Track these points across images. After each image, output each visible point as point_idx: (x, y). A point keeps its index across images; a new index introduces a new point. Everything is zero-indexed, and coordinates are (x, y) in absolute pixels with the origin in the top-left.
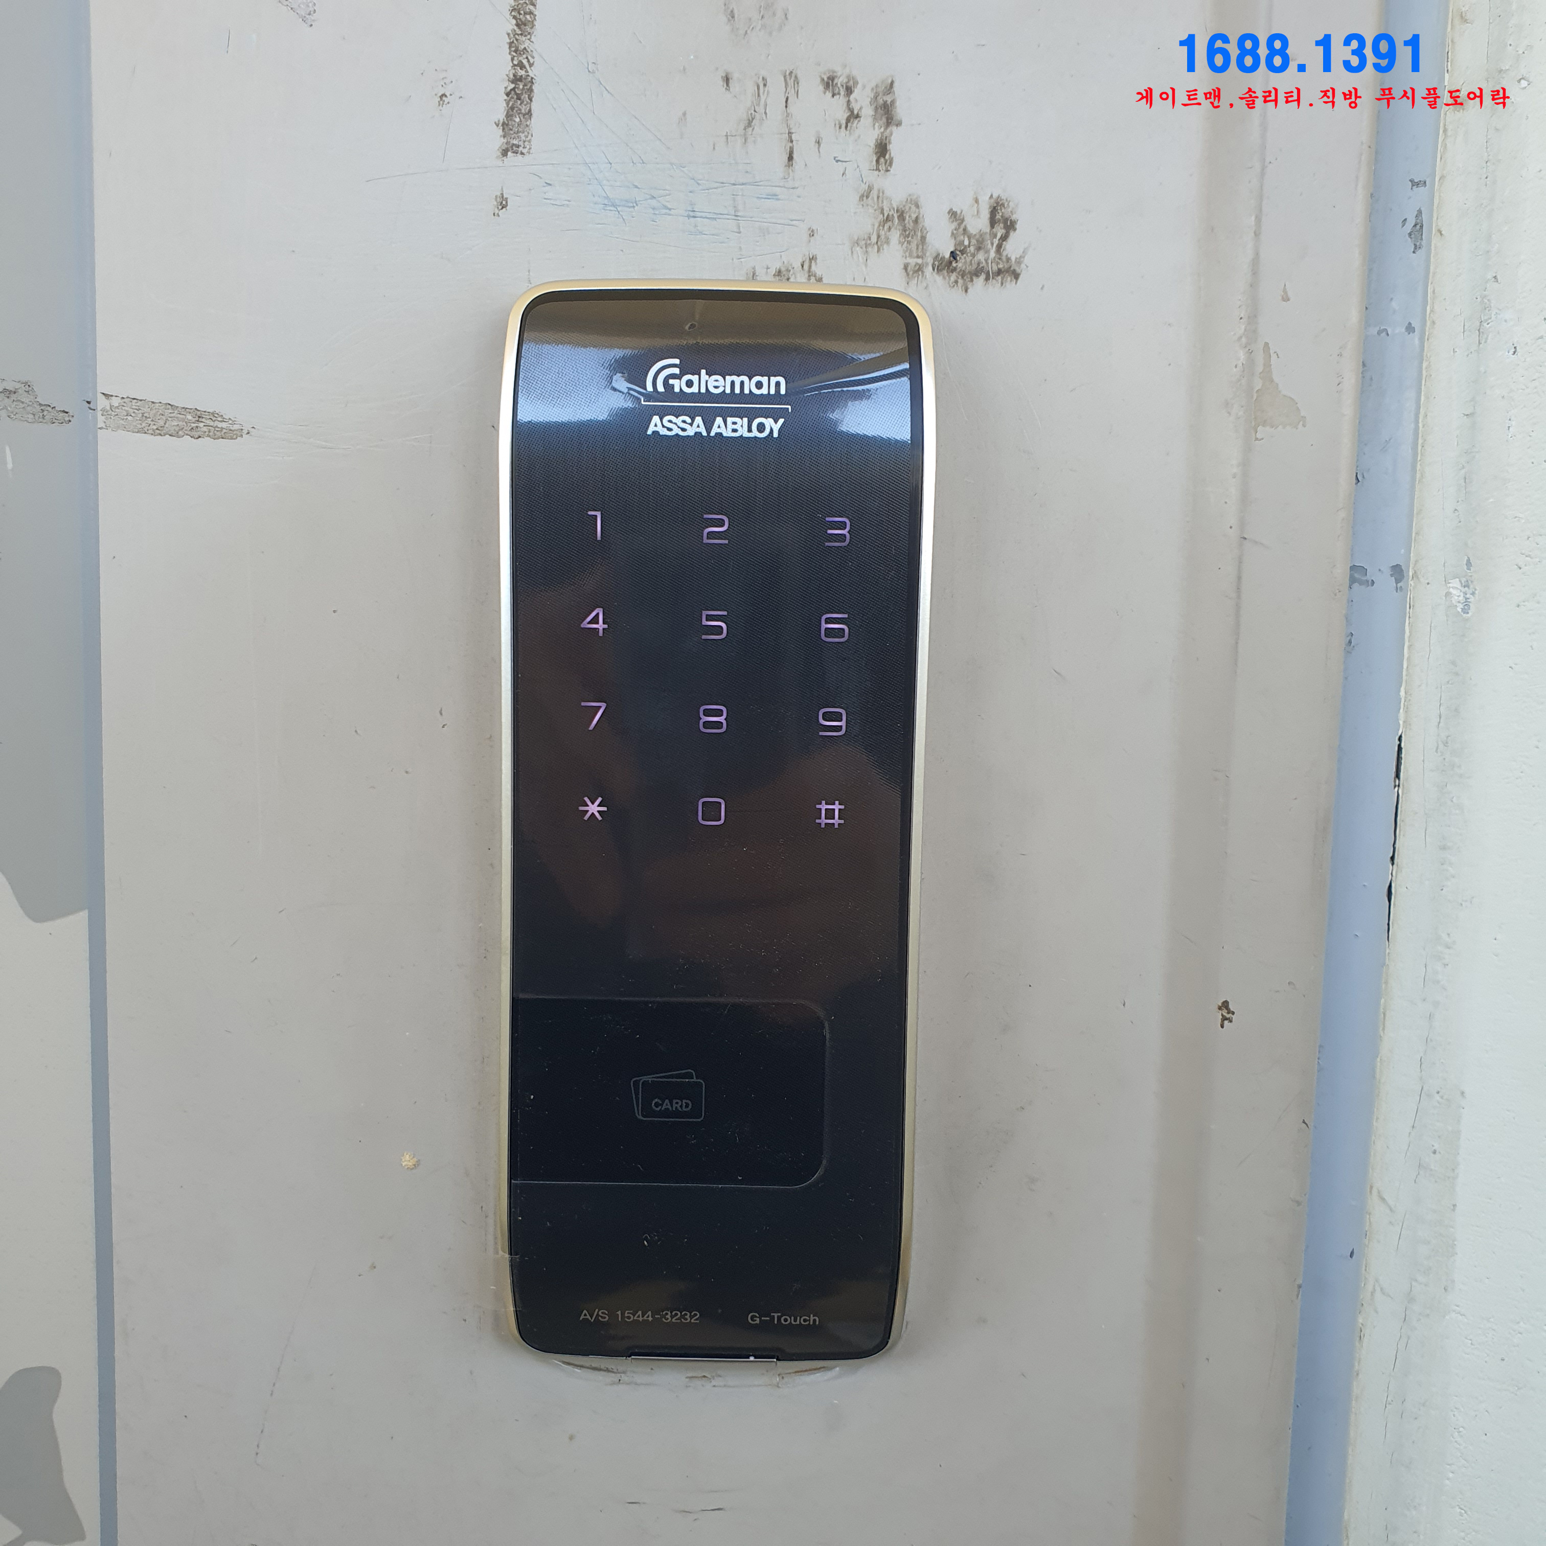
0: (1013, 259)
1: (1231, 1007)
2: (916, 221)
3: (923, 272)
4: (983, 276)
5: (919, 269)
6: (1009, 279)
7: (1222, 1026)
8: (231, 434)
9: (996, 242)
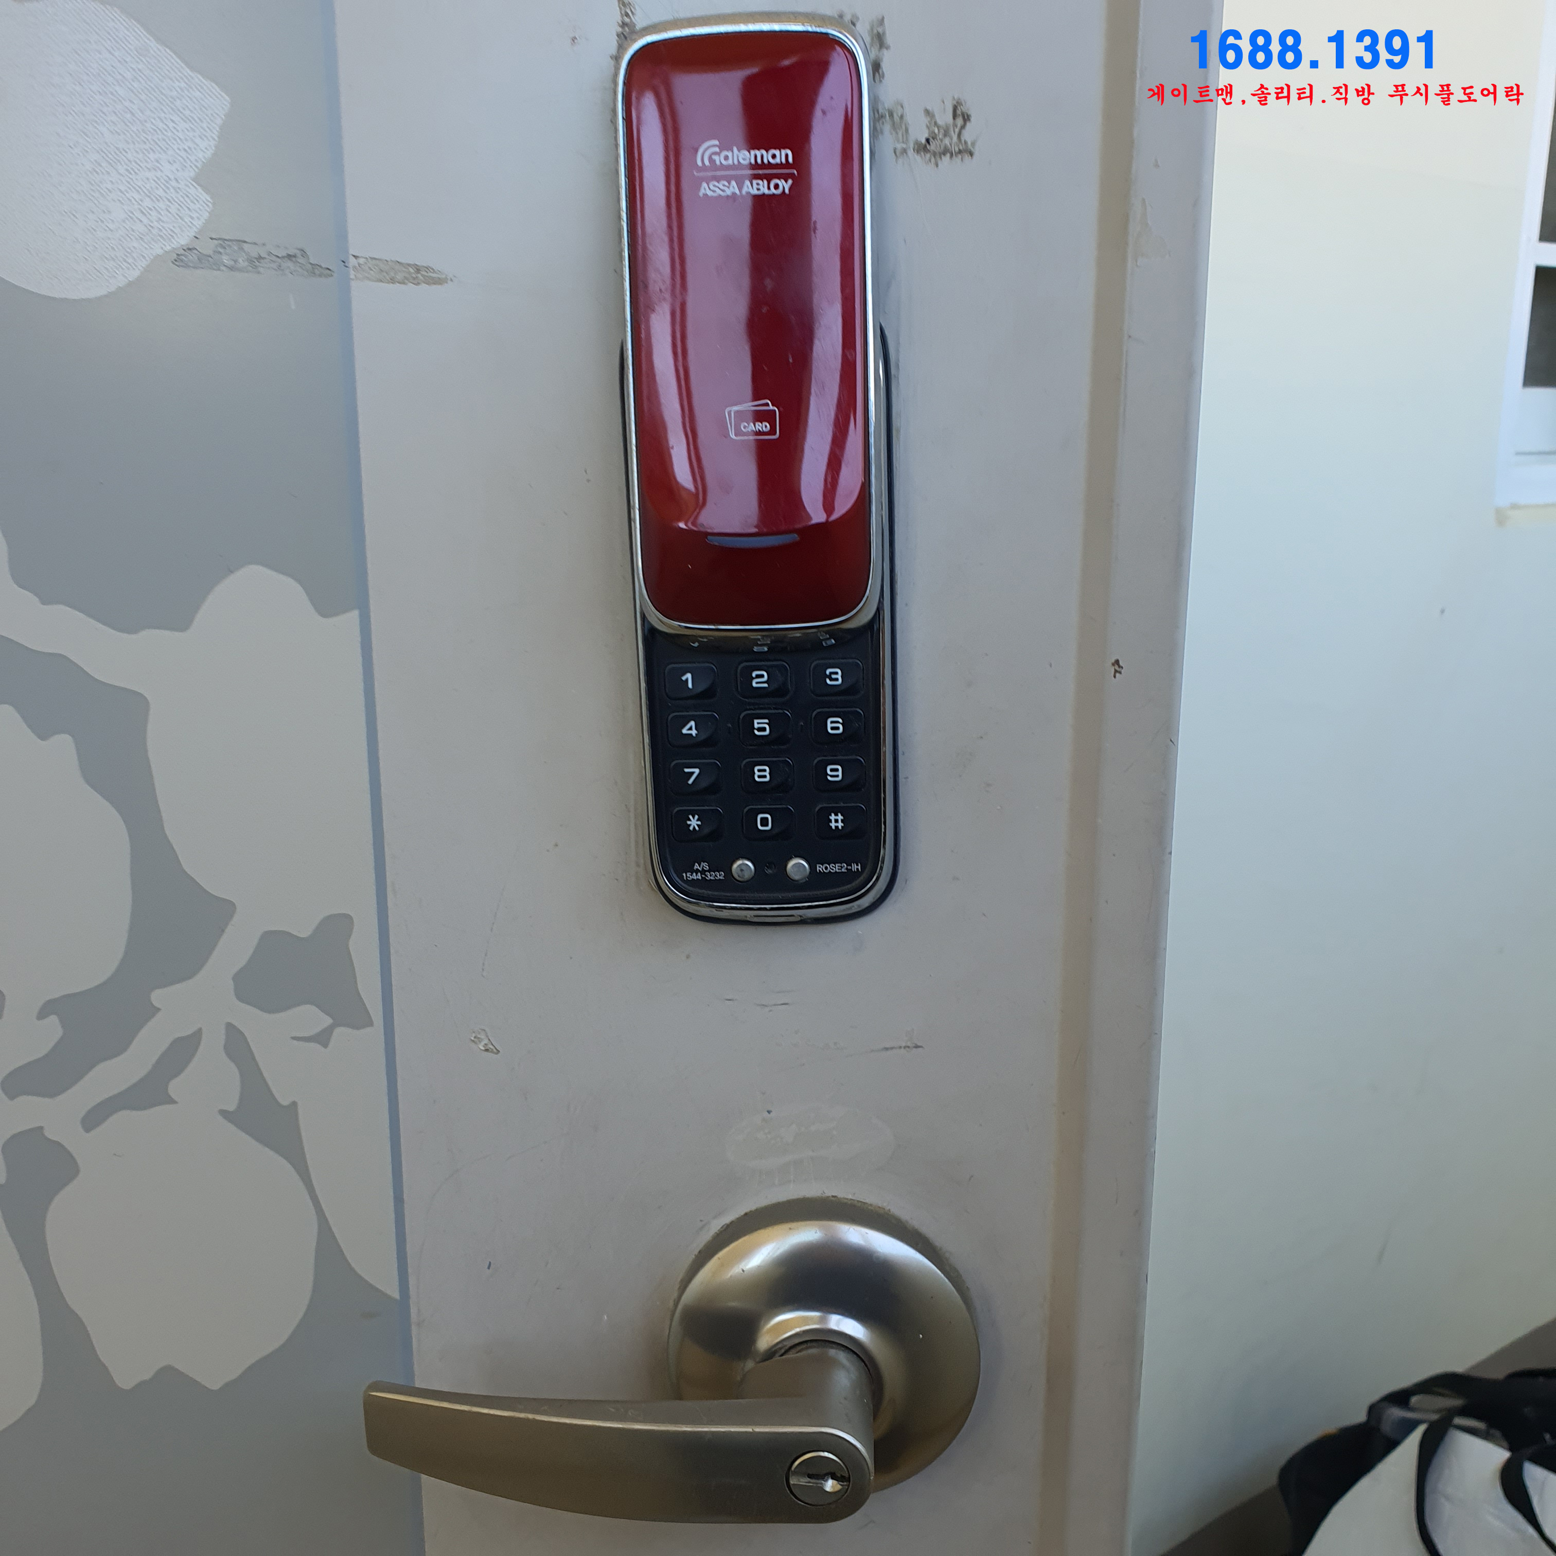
0: (969, 143)
1: (1121, 664)
2: (902, 117)
3: (906, 153)
4: (948, 155)
5: (904, 151)
6: (966, 156)
7: (1115, 677)
8: (439, 281)
9: (957, 130)
